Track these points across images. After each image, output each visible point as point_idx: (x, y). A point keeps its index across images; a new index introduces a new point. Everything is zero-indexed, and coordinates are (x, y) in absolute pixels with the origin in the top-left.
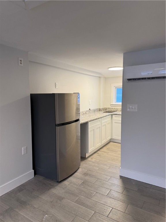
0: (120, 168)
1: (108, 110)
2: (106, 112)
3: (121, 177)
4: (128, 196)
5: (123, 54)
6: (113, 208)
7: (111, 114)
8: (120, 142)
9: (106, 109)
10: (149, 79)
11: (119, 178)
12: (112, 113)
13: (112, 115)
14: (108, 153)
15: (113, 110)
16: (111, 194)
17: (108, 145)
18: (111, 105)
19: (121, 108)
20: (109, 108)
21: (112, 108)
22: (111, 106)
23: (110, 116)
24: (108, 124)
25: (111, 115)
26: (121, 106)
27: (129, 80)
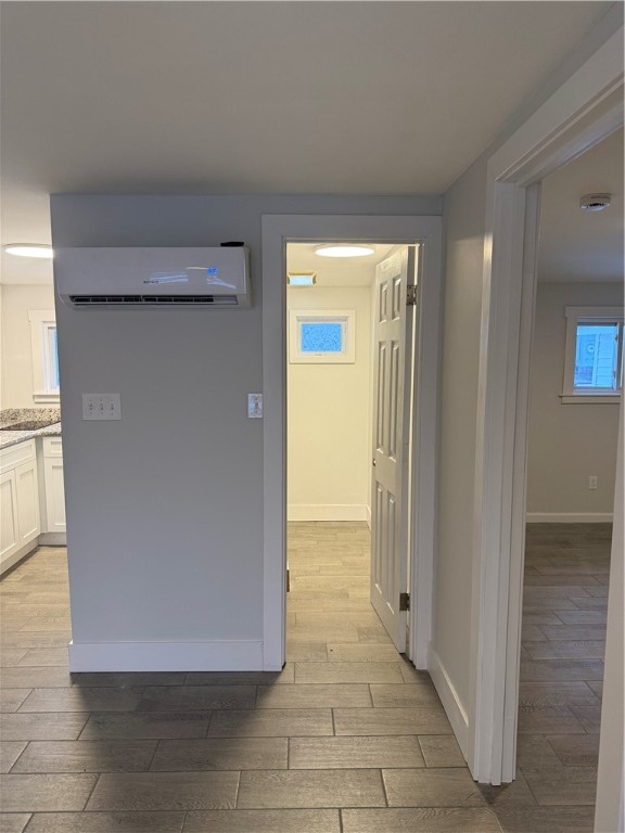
0: (71, 643)
1: (22, 419)
2: (18, 427)
3: (77, 677)
4: (102, 740)
5: (48, 197)
6: (33, 813)
7: (33, 433)
8: (63, 540)
9: (16, 414)
10: (150, 300)
11: (68, 682)
12: (39, 432)
13: (38, 439)
14: (27, 594)
15: (45, 418)
16: (28, 758)
17: (30, 560)
18: (34, 396)
19: (58, 406)
20: (28, 411)
21: (42, 411)
22: (37, 400)
23: (32, 441)
24: (22, 476)
25: (36, 437)
26: (59, 400)
27: (78, 300)
